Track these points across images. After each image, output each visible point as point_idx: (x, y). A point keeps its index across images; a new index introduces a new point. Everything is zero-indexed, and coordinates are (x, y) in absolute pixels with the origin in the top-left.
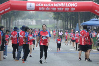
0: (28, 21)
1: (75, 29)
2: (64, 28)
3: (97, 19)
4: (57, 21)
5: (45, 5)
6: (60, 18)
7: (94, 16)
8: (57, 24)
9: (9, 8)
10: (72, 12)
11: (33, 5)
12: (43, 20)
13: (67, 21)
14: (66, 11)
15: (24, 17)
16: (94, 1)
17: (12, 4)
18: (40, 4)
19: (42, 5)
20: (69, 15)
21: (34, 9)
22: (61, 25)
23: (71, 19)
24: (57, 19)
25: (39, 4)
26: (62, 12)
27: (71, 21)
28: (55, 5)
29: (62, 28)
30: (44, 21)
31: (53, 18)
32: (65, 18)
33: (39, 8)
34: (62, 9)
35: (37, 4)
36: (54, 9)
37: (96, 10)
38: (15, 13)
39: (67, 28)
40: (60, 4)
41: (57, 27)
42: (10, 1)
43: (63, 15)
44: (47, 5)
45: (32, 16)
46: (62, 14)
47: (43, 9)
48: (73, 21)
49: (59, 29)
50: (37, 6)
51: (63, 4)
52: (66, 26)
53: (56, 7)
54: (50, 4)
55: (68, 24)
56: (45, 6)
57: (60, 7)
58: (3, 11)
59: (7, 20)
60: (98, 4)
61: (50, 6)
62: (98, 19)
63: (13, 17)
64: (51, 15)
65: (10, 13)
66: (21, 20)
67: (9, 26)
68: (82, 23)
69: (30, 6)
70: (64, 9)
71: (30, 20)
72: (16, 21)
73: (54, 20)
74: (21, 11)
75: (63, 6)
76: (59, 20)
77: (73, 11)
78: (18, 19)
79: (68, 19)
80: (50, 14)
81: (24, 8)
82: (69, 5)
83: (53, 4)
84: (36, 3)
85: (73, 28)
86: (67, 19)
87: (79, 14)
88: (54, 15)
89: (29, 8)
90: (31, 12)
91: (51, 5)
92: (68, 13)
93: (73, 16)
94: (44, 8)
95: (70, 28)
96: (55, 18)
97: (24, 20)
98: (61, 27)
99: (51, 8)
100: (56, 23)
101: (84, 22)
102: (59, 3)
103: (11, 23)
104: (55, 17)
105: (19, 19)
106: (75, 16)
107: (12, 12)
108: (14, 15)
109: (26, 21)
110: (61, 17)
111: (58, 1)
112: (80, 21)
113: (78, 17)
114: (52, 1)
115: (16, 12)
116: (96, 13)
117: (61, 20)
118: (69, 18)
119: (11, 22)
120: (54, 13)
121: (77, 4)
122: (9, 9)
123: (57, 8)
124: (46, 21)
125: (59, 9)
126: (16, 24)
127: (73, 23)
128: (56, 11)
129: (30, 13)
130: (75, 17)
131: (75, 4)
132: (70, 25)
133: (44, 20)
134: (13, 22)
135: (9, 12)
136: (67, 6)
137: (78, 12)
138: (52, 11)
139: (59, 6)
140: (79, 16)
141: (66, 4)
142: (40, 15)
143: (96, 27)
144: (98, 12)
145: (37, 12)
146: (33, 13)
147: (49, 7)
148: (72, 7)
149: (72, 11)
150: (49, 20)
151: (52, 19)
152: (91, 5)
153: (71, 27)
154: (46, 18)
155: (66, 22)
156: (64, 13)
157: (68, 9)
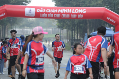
0: (27, 30)
1: (83, 39)
2: (70, 39)
4: (61, 30)
5: (48, 11)
6: (65, 27)
7: (106, 24)
8: (62, 34)
9: (4, 14)
10: (80, 20)
12: (44, 28)
13: (74, 30)
14: (73, 18)
15: (21, 24)
16: (106, 7)
17: (8, 9)
18: (42, 10)
19: (44, 11)
20: (76, 24)
21: (34, 15)
22: (66, 35)
23: (79, 28)
24: (62, 28)
25: (40, 10)
26: (67, 20)
27: (79, 30)
28: (59, 11)
29: (68, 39)
30: (46, 30)
31: (57, 26)
32: (71, 26)
33: (41, 14)
34: (68, 16)
35: (38, 9)
36: (59, 16)
37: (109, 17)
38: (12, 20)
39: (73, 39)
40: (65, 10)
41: (62, 37)
42: (5, 6)
43: (69, 24)
44: (50, 11)
45: (32, 24)
46: (68, 22)
47: (45, 16)
48: (81, 30)
49: (64, 39)
50: (38, 11)
51: (69, 10)
52: (72, 36)
53: (60, 13)
54: (53, 9)
55: (75, 34)
57: (66, 13)
59: (2, 28)
60: (111, 10)
61: (54, 12)
62: (110, 28)
63: (9, 25)
64: (55, 23)
65: (6, 19)
66: (18, 28)
67: (3, 36)
68: (91, 32)
69: (29, 11)
70: (70, 16)
71: (29, 29)
73: (58, 29)
74: (18, 18)
75: (69, 12)
76: (64, 29)
77: (81, 18)
78: (14, 27)
79: (75, 28)
80: (54, 21)
81: (22, 14)
82: (77, 11)
83: (57, 10)
84: (36, 8)
85: (81, 38)
86: (73, 28)
87: (88, 22)
88: (58, 23)
89: (29, 14)
90: (31, 18)
91: (55, 10)
92: (75, 21)
93: (81, 25)
95: (77, 38)
96: (59, 27)
97: (22, 28)
98: (66, 37)
99: (55, 15)
100: (61, 32)
101: (94, 31)
102: (64, 8)
103: (6, 32)
104: (60, 25)
105: (16, 27)
106: (83, 24)
107: (7, 19)
108: (10, 22)
109: (24, 29)
110: (66, 25)
111: (63, 6)
112: (90, 30)
113: (87, 26)
114: (56, 6)
115: (12, 18)
116: (109, 21)
117: (67, 29)
118: (76, 26)
119: (6, 30)
120: (58, 20)
121: (85, 10)
123: (62, 15)
124: (49, 29)
125: (65, 16)
127: (81, 33)
128: (61, 18)
129: (30, 20)
130: (83, 26)
131: (83, 10)
132: (77, 35)
133: (46, 28)
134: (8, 31)
136: (74, 12)
137: (87, 19)
138: (56, 18)
139: (64, 12)
140: (88, 24)
141: (73, 10)
142: (41, 23)
143: (108, 38)
144: (111, 20)
145: (38, 19)
146: (33, 20)
147: (52, 13)
148: (80, 13)
149: (79, 18)
150: (52, 29)
151: (56, 28)
152: (102, 12)
153: (79, 37)
154: (49, 27)
155: (72, 31)
156: (70, 20)
157: (75, 16)
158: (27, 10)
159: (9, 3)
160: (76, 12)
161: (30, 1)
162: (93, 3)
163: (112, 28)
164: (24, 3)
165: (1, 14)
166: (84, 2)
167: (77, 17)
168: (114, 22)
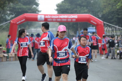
3: (92, 28)
7: (90, 25)
11: (43, 17)
13: (70, 29)
14: (69, 21)
15: (35, 26)
16: (91, 14)
17: (26, 16)
18: (49, 16)
20: (71, 25)
23: (73, 28)
25: (47, 16)
26: (65, 23)
28: (60, 17)
33: (48, 19)
34: (66, 20)
36: (59, 20)
37: (92, 20)
38: (29, 24)
39: (69, 35)
44: (54, 17)
50: (46, 18)
52: (69, 33)
53: (61, 18)
56: (52, 17)
57: (64, 18)
58: (20, 22)
60: (93, 15)
63: (27, 27)
66: (34, 28)
68: (81, 31)
70: (67, 20)
72: (30, 30)
74: (34, 22)
75: (66, 17)
80: (56, 24)
81: (36, 20)
84: (45, 15)
86: (69, 28)
91: (57, 17)
92: (71, 23)
93: (74, 26)
94: (51, 19)
95: (71, 35)
97: (36, 29)
99: (57, 19)
102: (63, 15)
105: (32, 28)
107: (27, 23)
112: (80, 29)
114: (58, 14)
116: (92, 23)
121: (77, 16)
122: (24, 20)
123: (62, 19)
124: (53, 29)
125: (63, 20)
126: (30, 32)
127: (75, 31)
128: (61, 21)
131: (75, 16)
135: (24, 23)
137: (78, 22)
138: (58, 22)
139: (63, 18)
140: (79, 26)
141: (69, 16)
144: (94, 22)
147: (55, 18)
148: (74, 18)
149: (73, 21)
152: (88, 17)
153: (73, 34)
154: (54, 27)
158: (39, 17)
159: (27, 12)
160: (71, 18)
161: (41, 11)
162: (82, 11)
163: (94, 27)
164: (37, 12)
165: (22, 19)
166: (76, 11)
167: (72, 21)
168: (96, 24)
